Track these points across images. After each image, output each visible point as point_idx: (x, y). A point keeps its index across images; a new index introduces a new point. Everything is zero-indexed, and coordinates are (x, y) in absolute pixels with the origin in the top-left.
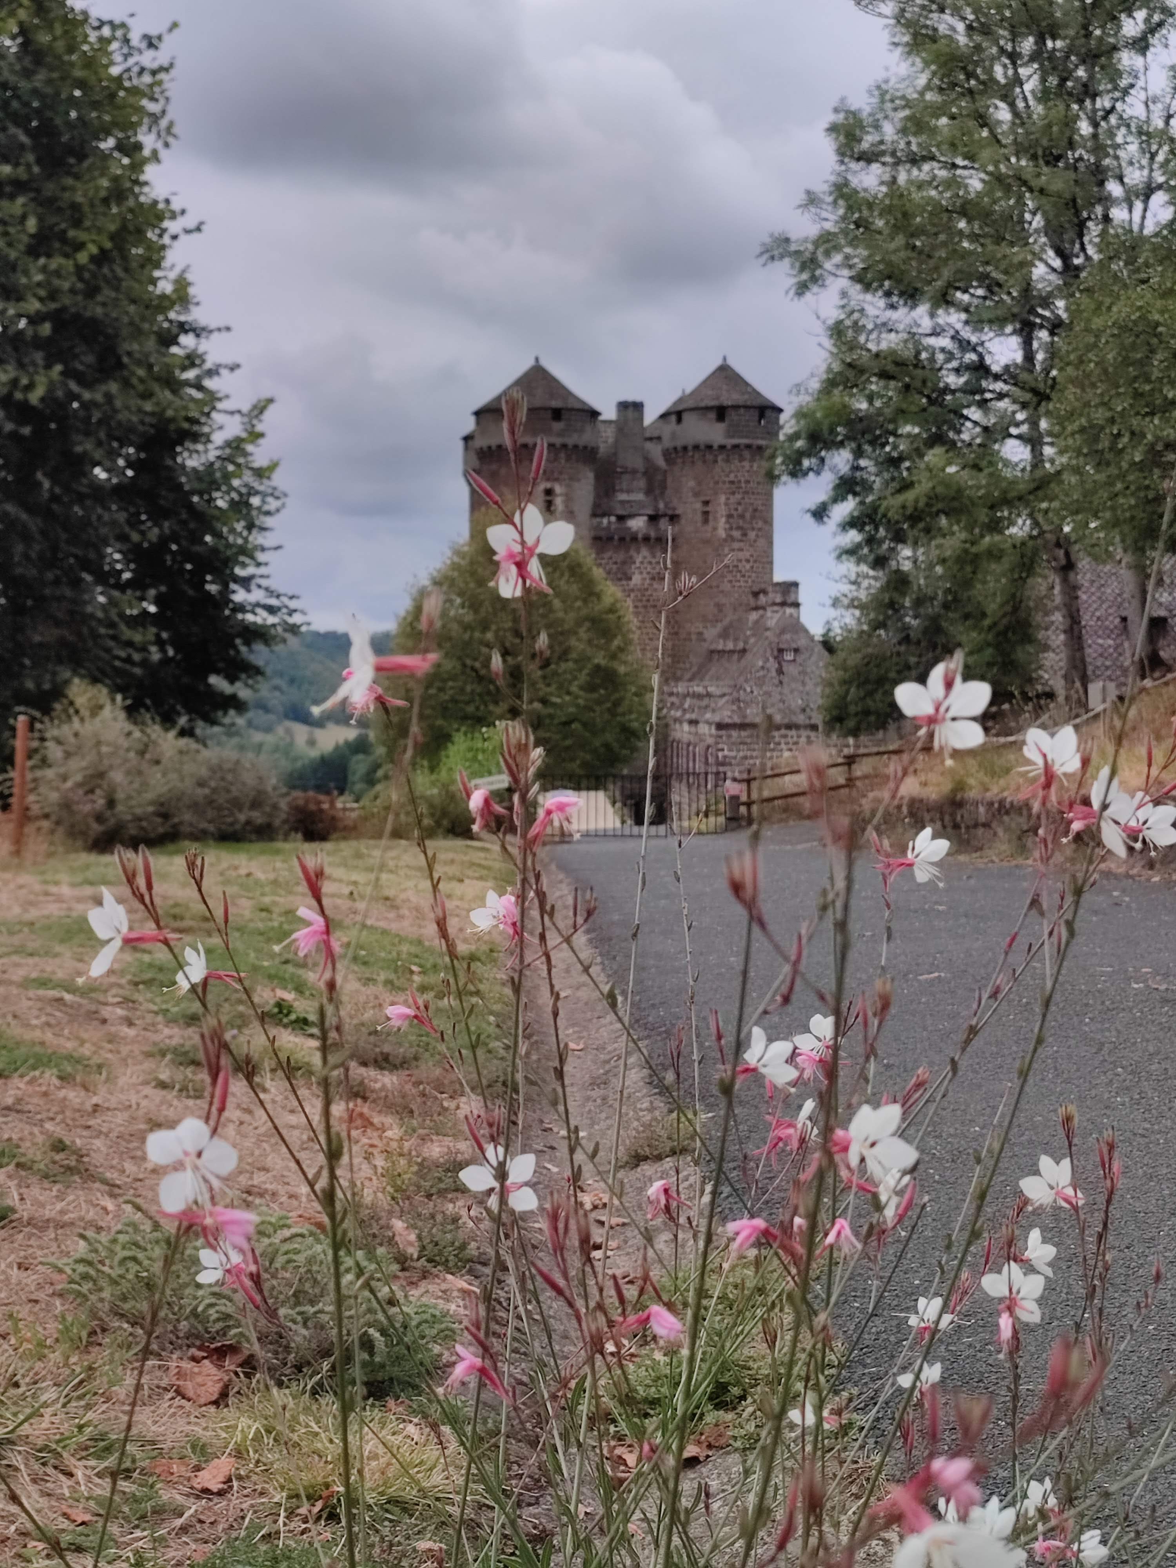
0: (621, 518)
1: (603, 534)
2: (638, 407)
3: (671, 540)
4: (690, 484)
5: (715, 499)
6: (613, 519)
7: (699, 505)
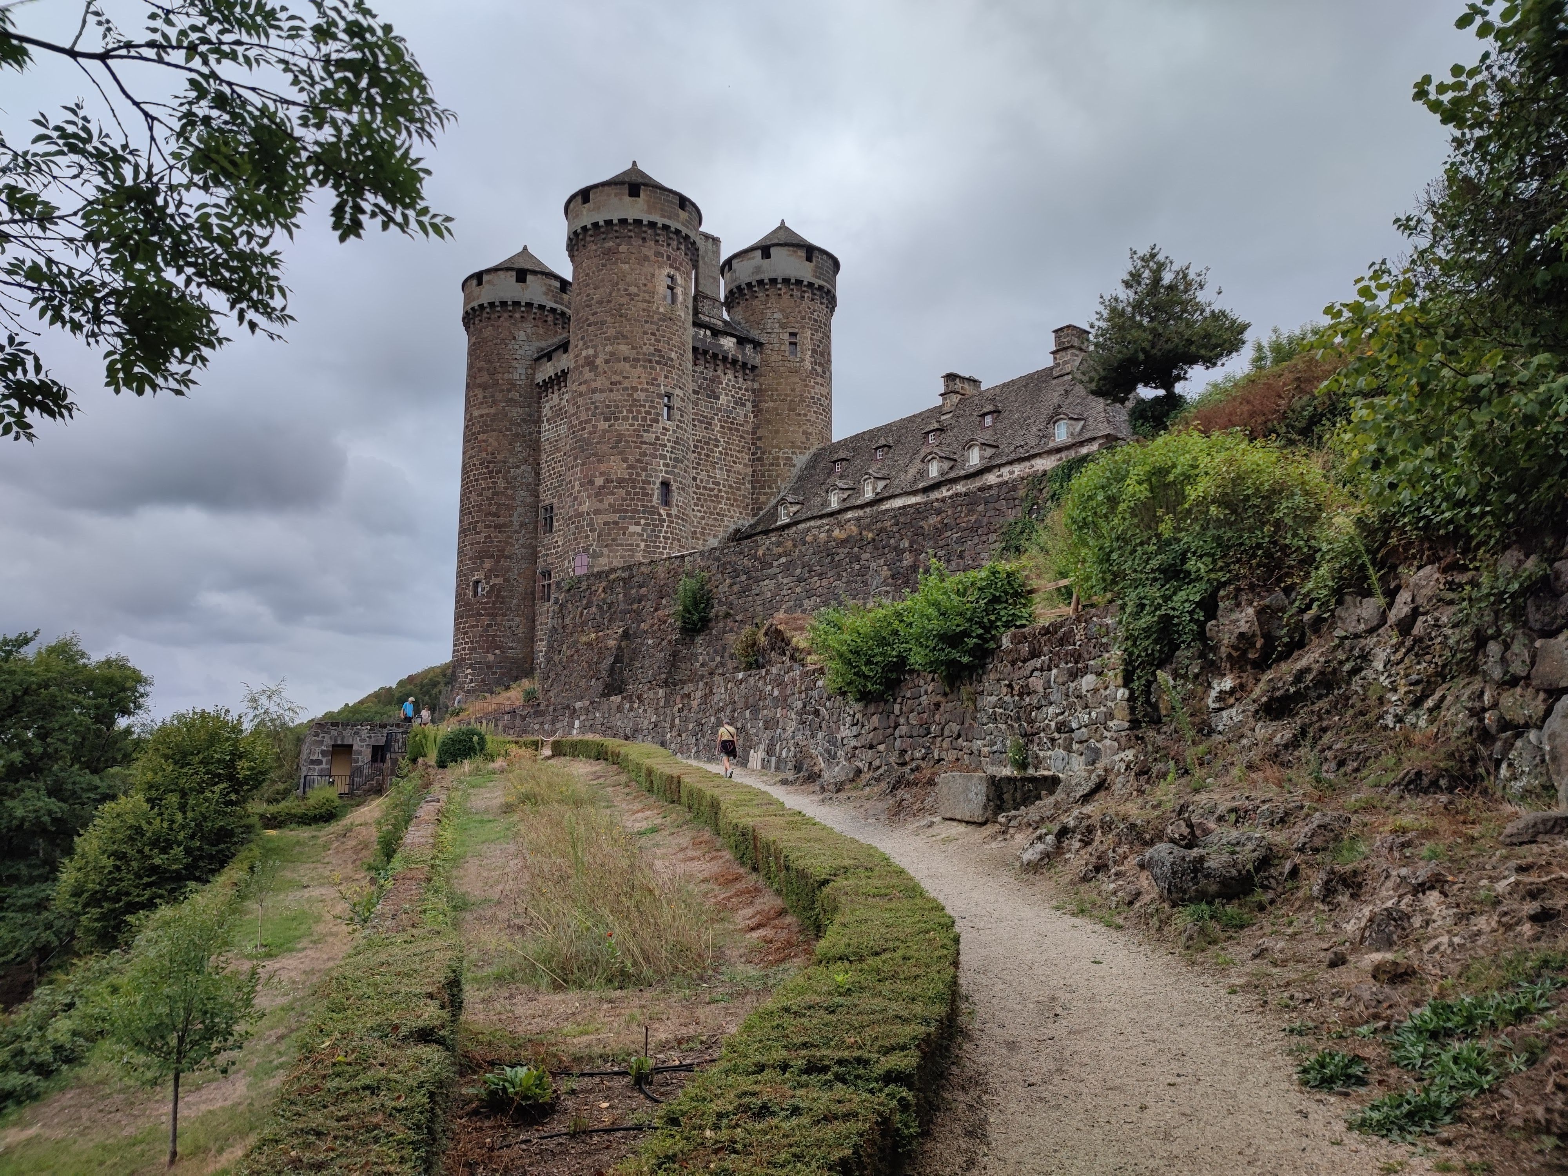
0: (716, 334)
1: (699, 346)
3: (754, 368)
4: (775, 316)
5: (803, 333)
6: (708, 333)
7: (787, 336)
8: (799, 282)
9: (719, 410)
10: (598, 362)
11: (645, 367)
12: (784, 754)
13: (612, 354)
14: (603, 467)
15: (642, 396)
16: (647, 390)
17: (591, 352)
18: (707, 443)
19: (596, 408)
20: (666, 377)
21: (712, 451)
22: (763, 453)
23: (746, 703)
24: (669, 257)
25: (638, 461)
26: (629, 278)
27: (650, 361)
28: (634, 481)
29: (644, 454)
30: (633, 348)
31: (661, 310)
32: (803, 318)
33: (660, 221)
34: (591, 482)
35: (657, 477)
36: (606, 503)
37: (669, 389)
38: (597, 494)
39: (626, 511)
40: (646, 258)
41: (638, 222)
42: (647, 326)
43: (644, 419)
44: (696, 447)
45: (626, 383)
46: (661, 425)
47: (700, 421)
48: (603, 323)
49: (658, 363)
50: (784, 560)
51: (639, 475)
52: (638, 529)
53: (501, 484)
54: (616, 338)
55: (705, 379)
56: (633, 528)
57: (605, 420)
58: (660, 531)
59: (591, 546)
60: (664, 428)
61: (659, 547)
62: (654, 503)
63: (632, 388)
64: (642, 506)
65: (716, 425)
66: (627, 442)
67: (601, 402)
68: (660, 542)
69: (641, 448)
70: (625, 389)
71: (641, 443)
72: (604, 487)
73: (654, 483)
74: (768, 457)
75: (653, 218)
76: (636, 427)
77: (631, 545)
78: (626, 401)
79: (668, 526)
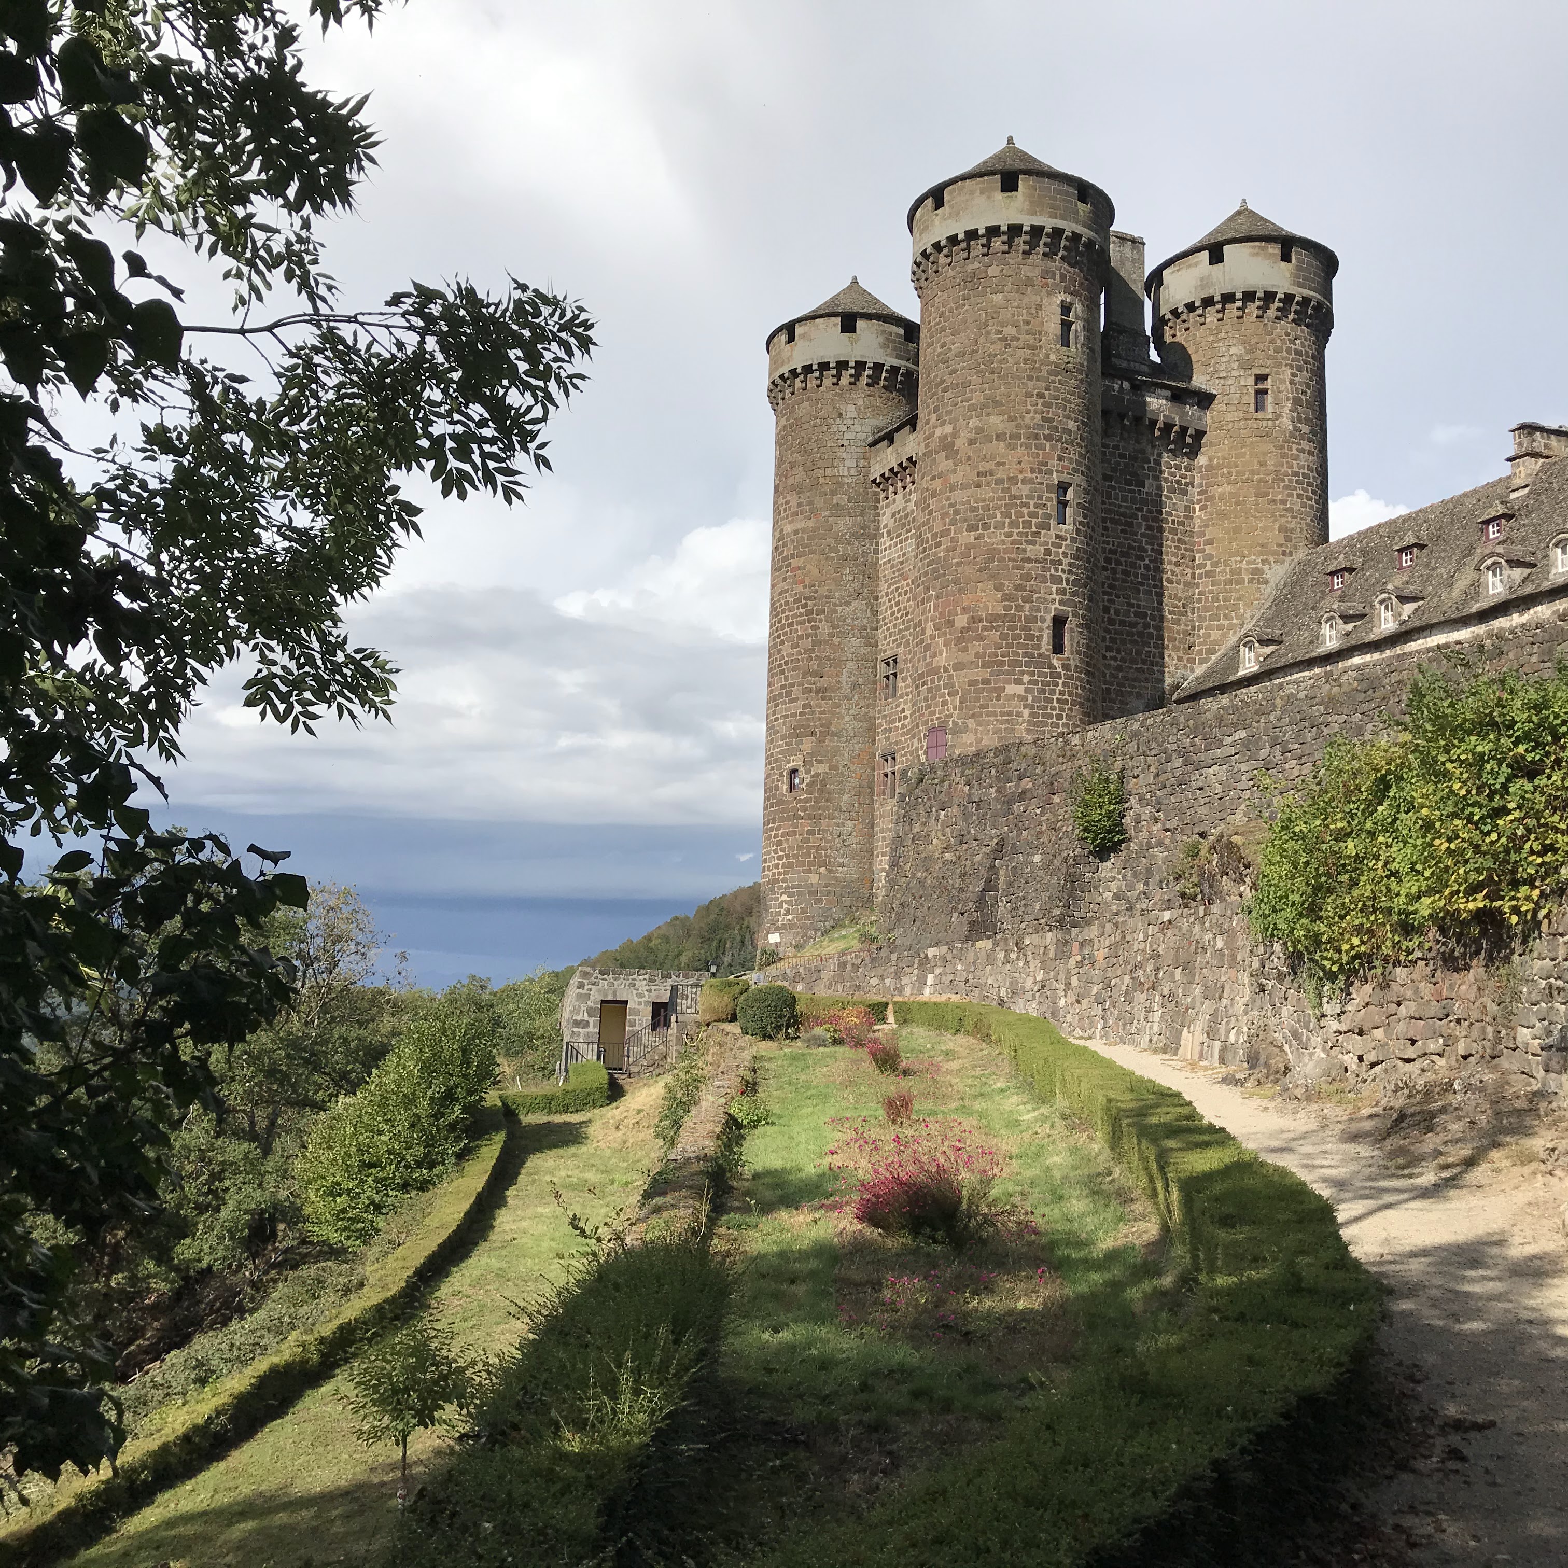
2: (1139, 245)
3: (1199, 434)
4: (1233, 350)
5: (1278, 373)
6: (1126, 385)
7: (1251, 381)
8: (1270, 296)
10: (960, 443)
11: (1028, 447)
12: (1232, 1038)
13: (980, 430)
14: (966, 600)
15: (1025, 489)
16: (1031, 481)
17: (948, 429)
18: (1124, 555)
19: (957, 512)
20: (1060, 459)
21: (1133, 565)
22: (1216, 564)
23: (1177, 956)
25: (1018, 588)
26: (1005, 315)
27: (1036, 437)
28: (1012, 619)
29: (1027, 577)
30: (1011, 419)
31: (1053, 357)
32: (1278, 350)
33: (1049, 223)
34: (950, 623)
35: (1048, 611)
36: (972, 652)
37: (1065, 478)
38: (959, 641)
39: (1002, 664)
40: (1029, 282)
41: (1016, 229)
42: (1030, 384)
43: (1028, 524)
44: (1108, 560)
45: (1001, 474)
46: (1052, 532)
47: (1112, 521)
48: (966, 385)
49: (1048, 438)
50: (1242, 734)
51: (1019, 608)
53: (824, 629)
54: (985, 406)
55: (1122, 456)
56: (1011, 689)
57: (969, 530)
58: (1053, 692)
59: (951, 716)
60: (1057, 536)
61: (1050, 716)
62: (1043, 650)
63: (1009, 478)
64: (1026, 654)
65: (1140, 525)
66: (1002, 560)
67: (963, 503)
68: (1053, 709)
69: (1022, 568)
70: (999, 482)
71: (1023, 560)
72: (968, 629)
73: (1043, 620)
74: (1224, 571)
75: (1038, 221)
76: (1015, 537)
77: (1010, 714)
78: (1000, 499)
79: (1064, 684)
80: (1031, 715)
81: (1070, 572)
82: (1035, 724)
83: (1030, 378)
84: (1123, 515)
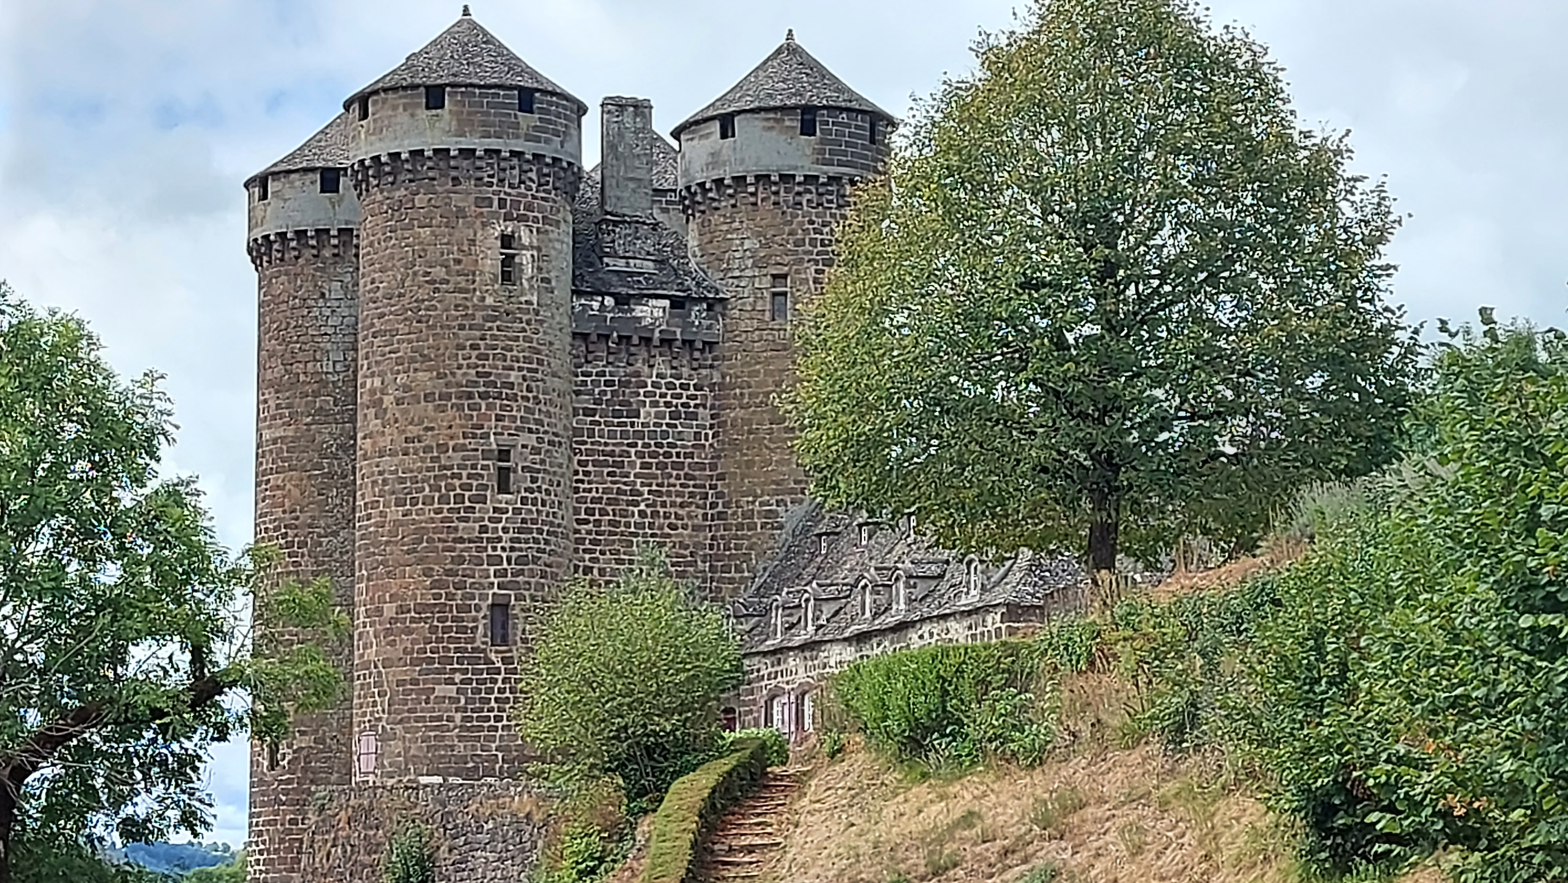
0: (622, 301)
1: (590, 328)
2: (641, 108)
3: (710, 345)
4: (747, 244)
5: (797, 272)
6: (609, 301)
7: (766, 282)
8: (786, 178)
9: (640, 435)
10: (388, 400)
11: (460, 408)
13: (407, 388)
14: (395, 586)
15: (457, 458)
16: (463, 448)
18: (610, 502)
20: (499, 418)
21: (624, 514)
22: (728, 505)
24: (502, 203)
25: (448, 573)
26: (432, 254)
27: (470, 396)
28: (443, 608)
29: (461, 560)
30: (440, 376)
31: (489, 301)
32: (799, 243)
33: (480, 144)
34: (379, 611)
35: (484, 597)
36: (400, 647)
37: (505, 440)
38: (388, 632)
39: (431, 661)
41: (442, 153)
42: (462, 334)
43: (459, 499)
44: (590, 512)
45: (429, 440)
46: (489, 505)
48: (394, 333)
49: (483, 396)
51: (450, 597)
52: (451, 690)
54: (413, 360)
55: (608, 384)
56: (441, 690)
57: (396, 505)
58: (490, 691)
59: (379, 719)
60: (495, 510)
61: (488, 719)
62: (478, 644)
63: (438, 445)
64: (457, 650)
65: (632, 464)
66: (430, 540)
67: (391, 473)
68: (491, 710)
69: (453, 550)
70: (428, 449)
71: (455, 540)
72: (397, 620)
73: (478, 608)
74: (735, 513)
75: (466, 143)
76: (445, 514)
77: (440, 719)
78: (429, 470)
79: (504, 681)
80: (464, 719)
81: (512, 549)
82: (468, 729)
83: (462, 327)
84: (612, 454)
